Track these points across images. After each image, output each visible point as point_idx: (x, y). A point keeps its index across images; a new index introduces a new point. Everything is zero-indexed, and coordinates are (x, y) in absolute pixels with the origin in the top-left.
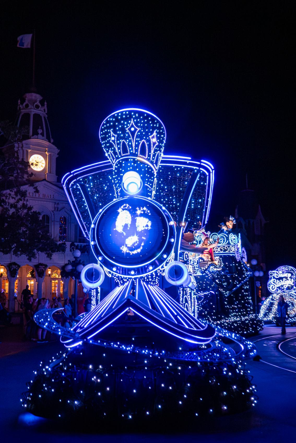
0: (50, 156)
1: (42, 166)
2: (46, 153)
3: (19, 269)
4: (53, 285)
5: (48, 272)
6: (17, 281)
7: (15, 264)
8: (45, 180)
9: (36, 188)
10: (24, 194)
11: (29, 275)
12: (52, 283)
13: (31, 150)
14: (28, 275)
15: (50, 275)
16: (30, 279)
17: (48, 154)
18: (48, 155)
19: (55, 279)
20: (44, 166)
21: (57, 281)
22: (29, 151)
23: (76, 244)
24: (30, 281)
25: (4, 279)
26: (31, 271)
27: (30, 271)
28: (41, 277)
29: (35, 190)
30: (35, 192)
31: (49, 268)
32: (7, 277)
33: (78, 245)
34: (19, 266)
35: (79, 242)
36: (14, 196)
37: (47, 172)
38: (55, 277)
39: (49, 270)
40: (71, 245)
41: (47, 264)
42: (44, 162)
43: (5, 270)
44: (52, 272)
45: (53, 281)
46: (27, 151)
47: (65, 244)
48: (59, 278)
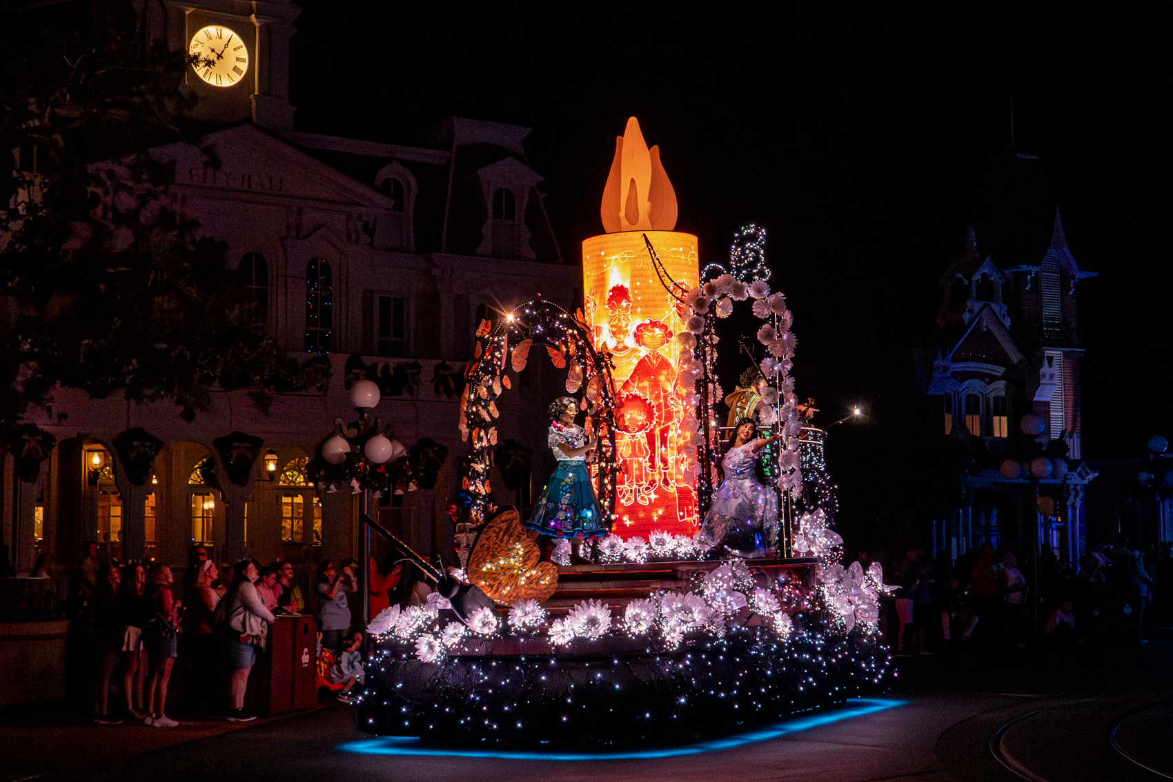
0: (267, 31)
1: (236, 69)
2: (250, 19)
3: (157, 453)
4: (287, 512)
5: (265, 465)
6: (151, 500)
7: (139, 433)
8: (248, 120)
9: (209, 151)
10: (164, 174)
11: (195, 478)
12: (284, 507)
13: (193, 9)
14: (194, 476)
15: (272, 475)
16: (201, 491)
17: (257, 25)
18: (260, 27)
19: (292, 491)
20: (244, 67)
21: (299, 499)
22: (187, 12)
23: (368, 360)
24: (200, 498)
25: (105, 493)
26: (205, 460)
27: (200, 463)
28: (243, 485)
29: (204, 158)
30: (206, 164)
31: (271, 452)
32: (114, 483)
33: (375, 365)
34: (158, 445)
35: (381, 354)
36: (130, 183)
37: (256, 93)
38: (292, 484)
39: (268, 457)
40: (349, 367)
41: (263, 436)
42: (244, 53)
43: (106, 457)
44: (280, 465)
45: (286, 500)
46: (182, 13)
47: (325, 360)
48: (307, 488)
